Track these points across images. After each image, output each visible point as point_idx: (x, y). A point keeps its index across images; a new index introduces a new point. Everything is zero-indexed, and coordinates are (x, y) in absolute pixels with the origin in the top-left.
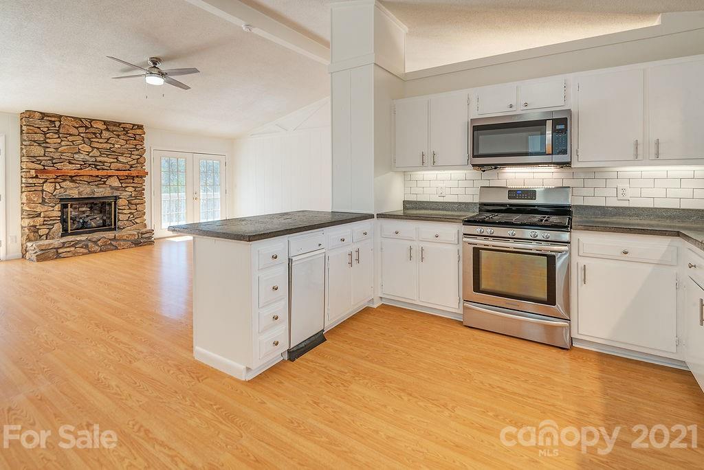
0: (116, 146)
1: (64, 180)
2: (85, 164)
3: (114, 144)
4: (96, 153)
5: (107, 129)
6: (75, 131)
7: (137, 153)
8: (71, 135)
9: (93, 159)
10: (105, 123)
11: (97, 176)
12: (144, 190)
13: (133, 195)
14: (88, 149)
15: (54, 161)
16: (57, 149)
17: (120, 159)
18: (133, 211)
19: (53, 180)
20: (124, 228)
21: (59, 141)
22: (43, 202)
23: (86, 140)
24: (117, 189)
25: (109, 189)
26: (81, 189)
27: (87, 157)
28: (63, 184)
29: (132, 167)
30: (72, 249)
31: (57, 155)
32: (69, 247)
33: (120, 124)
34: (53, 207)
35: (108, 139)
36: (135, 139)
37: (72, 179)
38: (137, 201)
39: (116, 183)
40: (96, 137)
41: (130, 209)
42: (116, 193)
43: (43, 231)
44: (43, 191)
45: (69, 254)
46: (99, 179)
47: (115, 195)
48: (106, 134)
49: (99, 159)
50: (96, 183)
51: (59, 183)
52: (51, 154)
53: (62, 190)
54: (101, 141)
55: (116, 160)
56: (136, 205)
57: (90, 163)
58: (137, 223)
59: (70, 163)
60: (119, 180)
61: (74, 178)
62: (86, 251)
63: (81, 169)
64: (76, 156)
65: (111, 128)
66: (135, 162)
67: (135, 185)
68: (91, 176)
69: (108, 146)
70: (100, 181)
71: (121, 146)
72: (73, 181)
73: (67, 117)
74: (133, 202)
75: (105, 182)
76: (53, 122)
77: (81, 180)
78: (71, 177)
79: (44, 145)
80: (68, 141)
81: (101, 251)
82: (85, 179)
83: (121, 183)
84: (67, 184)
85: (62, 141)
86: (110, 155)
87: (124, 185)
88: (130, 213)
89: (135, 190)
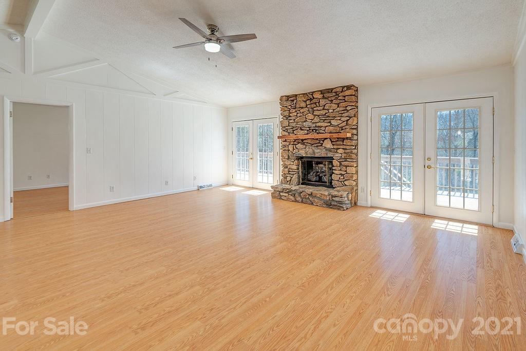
0: (330, 111)
1: (299, 143)
2: (310, 130)
3: (328, 110)
4: (316, 119)
5: (324, 97)
6: (303, 105)
7: (346, 114)
8: (302, 108)
9: (314, 125)
10: (322, 92)
11: (317, 139)
13: (343, 157)
14: (310, 116)
15: (294, 129)
16: (294, 120)
17: (334, 122)
18: (343, 173)
19: (292, 143)
21: (295, 114)
22: (289, 158)
23: (310, 109)
24: (330, 150)
25: (324, 150)
26: (307, 150)
27: (310, 124)
29: (342, 129)
30: (287, 195)
31: (294, 125)
32: (285, 193)
33: (332, 89)
34: (293, 162)
35: (324, 106)
36: (345, 101)
37: (303, 141)
38: (346, 163)
39: (328, 144)
40: (317, 106)
41: (341, 170)
42: (330, 155)
43: (288, 179)
44: (289, 150)
45: (285, 198)
46: (318, 141)
47: (329, 155)
48: (323, 102)
49: (317, 124)
50: (316, 145)
51: (296, 145)
52: (292, 124)
53: (297, 150)
54: (319, 108)
55: (329, 124)
56: (346, 166)
57: (312, 128)
58: (346, 185)
59: (302, 130)
60: (332, 142)
62: (293, 199)
63: (308, 134)
64: (304, 124)
65: (326, 95)
66: (344, 124)
67: (344, 147)
68: (314, 139)
69: (323, 112)
70: (319, 143)
71: (334, 110)
72: (303, 144)
73: (299, 94)
74: (343, 163)
75: (322, 144)
76: (293, 101)
77: (307, 143)
78: (302, 140)
79: (289, 118)
80: (300, 113)
81: (302, 202)
82: (310, 141)
83: (333, 145)
84: (299, 146)
85: (297, 113)
86: (326, 119)
87: (335, 147)
88: (341, 174)
89: (345, 153)
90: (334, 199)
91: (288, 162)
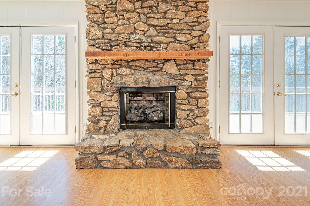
0: (174, 21)
1: (121, 66)
2: (141, 46)
3: (171, 19)
4: (152, 32)
6: (129, 7)
7: (198, 28)
9: (149, 40)
11: (154, 61)
12: (207, 78)
13: (193, 86)
14: (144, 27)
15: (112, 44)
16: (113, 29)
17: (180, 37)
18: (193, 107)
19: (110, 66)
20: (182, 129)
21: (115, 20)
22: (102, 91)
23: (142, 16)
24: (174, 77)
25: (165, 77)
26: (137, 77)
27: (142, 37)
28: (119, 71)
29: (192, 48)
31: (113, 37)
34: (111, 96)
35: (165, 13)
36: (197, 9)
37: (128, 64)
38: (198, 94)
39: (171, 68)
40: (153, 12)
41: (189, 104)
42: (174, 83)
43: (102, 123)
44: (102, 78)
45: (109, 165)
46: (155, 64)
47: (172, 84)
48: (163, 7)
49: (155, 39)
50: (152, 70)
51: (116, 69)
52: (109, 36)
53: (118, 77)
54: (157, 15)
55: (173, 40)
56: (197, 99)
57: (146, 44)
58: (198, 124)
59: (126, 45)
60: (177, 65)
61: (131, 64)
63: (137, 52)
64: (132, 37)
66: (196, 40)
67: (196, 72)
68: (147, 60)
69: (164, 22)
70: (157, 67)
71: (180, 19)
72: (130, 67)
74: (193, 95)
75: (161, 68)
77: (137, 66)
78: (128, 62)
79: (103, 26)
80: (125, 19)
82: (141, 64)
83: (179, 70)
84: (124, 70)
85: (119, 19)
86: (167, 33)
87: (183, 72)
88: (190, 110)
89: (196, 80)
90: (205, 151)
91: (99, 98)
